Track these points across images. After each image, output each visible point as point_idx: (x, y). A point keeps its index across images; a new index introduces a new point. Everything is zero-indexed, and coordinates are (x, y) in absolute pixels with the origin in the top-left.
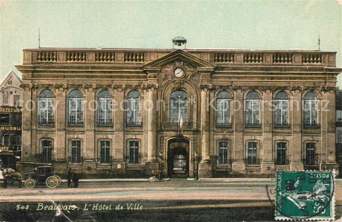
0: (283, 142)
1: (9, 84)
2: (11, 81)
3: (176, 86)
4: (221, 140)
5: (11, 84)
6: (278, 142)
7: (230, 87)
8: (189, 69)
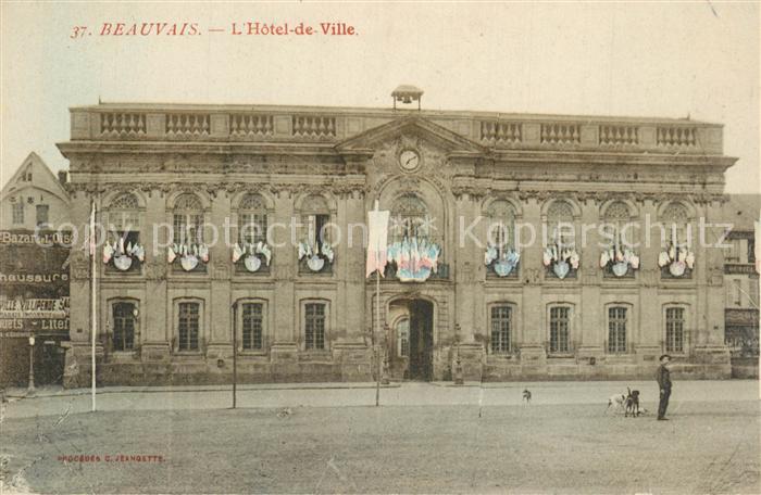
0: (620, 306)
1: (24, 179)
2: (30, 175)
3: (405, 187)
4: (496, 302)
5: (30, 180)
6: (610, 306)
7: (515, 193)
8: (429, 153)
